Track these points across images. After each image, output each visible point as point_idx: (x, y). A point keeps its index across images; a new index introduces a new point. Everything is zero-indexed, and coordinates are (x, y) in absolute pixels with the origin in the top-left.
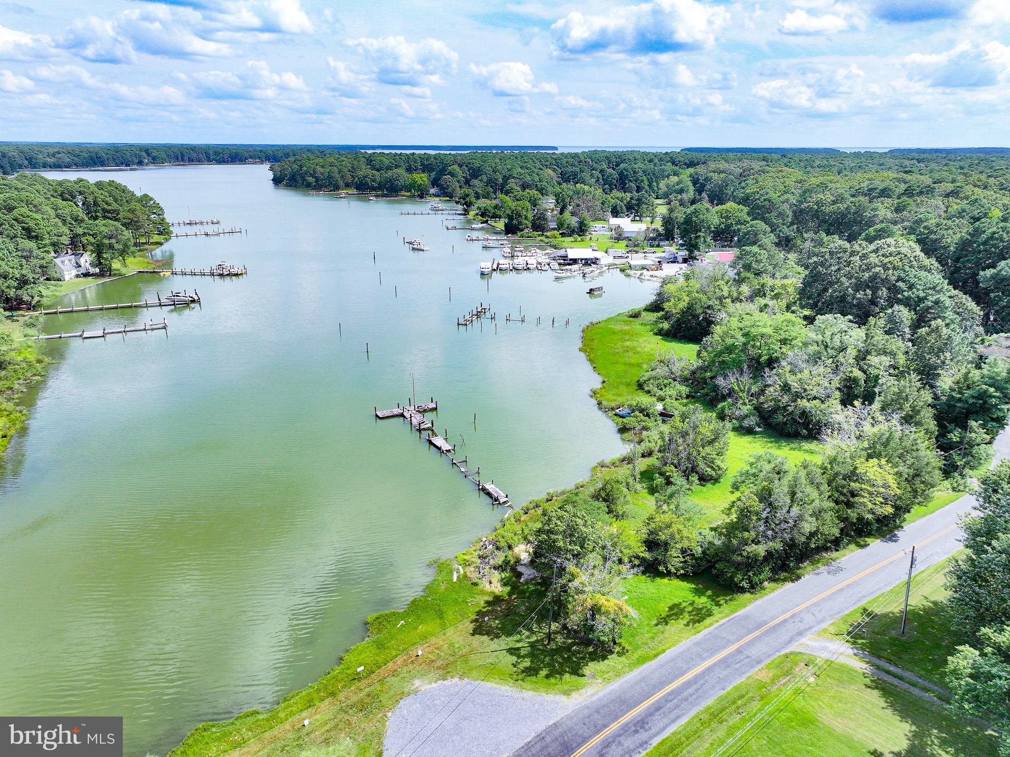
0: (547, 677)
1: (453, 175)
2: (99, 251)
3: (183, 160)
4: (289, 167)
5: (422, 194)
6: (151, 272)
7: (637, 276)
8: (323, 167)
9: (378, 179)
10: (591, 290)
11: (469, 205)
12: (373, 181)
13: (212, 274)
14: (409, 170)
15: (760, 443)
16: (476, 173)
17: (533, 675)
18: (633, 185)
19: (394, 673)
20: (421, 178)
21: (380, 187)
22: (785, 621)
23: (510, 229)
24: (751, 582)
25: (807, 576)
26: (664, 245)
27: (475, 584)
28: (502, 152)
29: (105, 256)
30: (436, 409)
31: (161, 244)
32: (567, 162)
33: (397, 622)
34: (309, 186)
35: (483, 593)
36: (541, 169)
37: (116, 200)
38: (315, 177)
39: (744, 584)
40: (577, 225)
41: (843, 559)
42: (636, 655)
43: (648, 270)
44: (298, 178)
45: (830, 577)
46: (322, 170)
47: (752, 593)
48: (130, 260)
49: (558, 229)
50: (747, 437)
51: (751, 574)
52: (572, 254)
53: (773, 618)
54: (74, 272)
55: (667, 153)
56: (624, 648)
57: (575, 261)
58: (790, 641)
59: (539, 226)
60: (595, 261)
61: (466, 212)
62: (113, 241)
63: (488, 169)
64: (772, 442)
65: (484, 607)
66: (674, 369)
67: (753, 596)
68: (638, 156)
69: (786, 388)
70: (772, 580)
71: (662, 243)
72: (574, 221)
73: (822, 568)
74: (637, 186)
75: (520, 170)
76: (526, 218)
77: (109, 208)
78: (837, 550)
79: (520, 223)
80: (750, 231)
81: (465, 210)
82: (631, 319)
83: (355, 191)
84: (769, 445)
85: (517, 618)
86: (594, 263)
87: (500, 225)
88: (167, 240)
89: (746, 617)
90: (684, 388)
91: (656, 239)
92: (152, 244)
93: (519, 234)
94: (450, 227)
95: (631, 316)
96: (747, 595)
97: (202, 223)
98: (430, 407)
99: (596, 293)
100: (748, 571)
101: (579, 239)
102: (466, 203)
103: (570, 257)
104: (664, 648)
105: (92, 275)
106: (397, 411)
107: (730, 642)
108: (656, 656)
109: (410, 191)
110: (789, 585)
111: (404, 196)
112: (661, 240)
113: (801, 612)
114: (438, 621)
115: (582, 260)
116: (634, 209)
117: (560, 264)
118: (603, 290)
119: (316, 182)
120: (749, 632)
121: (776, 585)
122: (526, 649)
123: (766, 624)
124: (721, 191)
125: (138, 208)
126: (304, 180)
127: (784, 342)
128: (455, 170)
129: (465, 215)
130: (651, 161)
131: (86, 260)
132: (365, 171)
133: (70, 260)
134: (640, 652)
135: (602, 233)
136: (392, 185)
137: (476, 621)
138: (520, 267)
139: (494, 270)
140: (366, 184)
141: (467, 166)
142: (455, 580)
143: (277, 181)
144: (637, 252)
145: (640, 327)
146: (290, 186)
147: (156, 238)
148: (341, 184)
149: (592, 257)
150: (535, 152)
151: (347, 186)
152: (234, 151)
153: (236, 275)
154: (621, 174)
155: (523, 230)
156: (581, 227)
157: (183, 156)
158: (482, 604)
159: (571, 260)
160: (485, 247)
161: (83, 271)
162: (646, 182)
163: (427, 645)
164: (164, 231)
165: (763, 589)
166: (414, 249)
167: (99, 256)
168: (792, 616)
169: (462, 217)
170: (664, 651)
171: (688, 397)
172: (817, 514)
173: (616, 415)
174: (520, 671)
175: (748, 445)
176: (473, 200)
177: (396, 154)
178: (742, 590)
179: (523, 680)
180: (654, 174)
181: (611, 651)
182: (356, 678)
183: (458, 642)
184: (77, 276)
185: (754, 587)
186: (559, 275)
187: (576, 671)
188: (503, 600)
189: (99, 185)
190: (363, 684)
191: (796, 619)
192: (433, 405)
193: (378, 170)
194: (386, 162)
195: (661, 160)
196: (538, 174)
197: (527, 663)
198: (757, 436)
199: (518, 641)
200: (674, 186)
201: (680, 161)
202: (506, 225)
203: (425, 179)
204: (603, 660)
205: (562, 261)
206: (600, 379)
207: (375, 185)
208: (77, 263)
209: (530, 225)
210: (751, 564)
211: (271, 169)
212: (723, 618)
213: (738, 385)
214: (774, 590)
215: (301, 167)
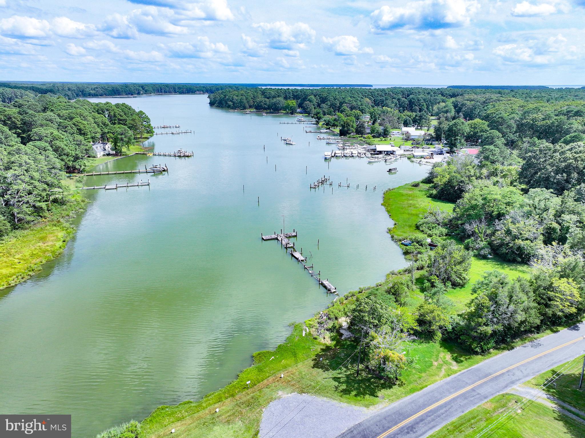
0: (356, 396)
1: (311, 101)
2: (115, 142)
3: (161, 92)
4: (218, 96)
5: (292, 112)
6: (142, 154)
7: (418, 162)
8: (237, 96)
9: (268, 103)
10: (390, 170)
11: (319, 118)
12: (265, 104)
13: (175, 156)
14: (286, 98)
15: (491, 265)
16: (324, 100)
17: (347, 394)
18: (417, 108)
19: (267, 386)
20: (292, 103)
21: (269, 108)
22: (503, 374)
23: (343, 133)
24: (482, 348)
25: (518, 348)
26: (435, 144)
27: (315, 339)
28: (340, 88)
29: (118, 144)
30: (296, 236)
31: (148, 138)
32: (378, 94)
33: (270, 357)
34: (229, 107)
35: (319, 344)
36: (362, 98)
37: (125, 114)
38: (233, 102)
39: (478, 350)
40: (382, 131)
41: (542, 339)
42: (409, 387)
43: (424, 158)
44: (224, 102)
45: (532, 349)
46: (237, 98)
47: (482, 355)
48: (131, 147)
49: (371, 133)
50: (482, 261)
51: (482, 344)
52: (379, 148)
53: (495, 372)
54: (102, 153)
55: (438, 89)
56: (402, 382)
57: (380, 152)
58: (506, 387)
59: (360, 131)
60: (392, 153)
61: (317, 123)
62: (123, 136)
63: (331, 98)
64: (498, 265)
65: (320, 352)
66: (439, 218)
67: (483, 357)
68: (421, 91)
69: (508, 232)
70: (495, 348)
71: (433, 143)
72: (381, 129)
73: (528, 343)
74: (419, 109)
75: (350, 98)
76: (352, 127)
77: (122, 118)
78: (538, 333)
79: (349, 130)
80: (489, 136)
81: (317, 122)
82: (413, 187)
83: (255, 110)
84: (497, 266)
85: (339, 360)
86: (392, 154)
87: (337, 130)
88: (151, 136)
89: (478, 370)
90: (444, 229)
91: (430, 140)
92: (144, 138)
93: (348, 136)
94: (308, 131)
95: (413, 186)
96: (479, 357)
97: (170, 127)
98: (293, 235)
99: (393, 172)
100: (481, 342)
101: (384, 139)
102: (317, 118)
103: (378, 150)
104: (427, 384)
105: (111, 155)
106: (274, 236)
107: (467, 384)
108: (421, 389)
109: (286, 110)
110: (506, 352)
111: (282, 113)
112: (433, 141)
113: (513, 369)
114: (293, 358)
115: (385, 151)
116: (417, 122)
117: (371, 154)
118: (397, 170)
119: (233, 105)
120: (480, 379)
121: (498, 352)
122: (344, 378)
123: (491, 375)
124: (471, 111)
125: (136, 118)
126: (227, 103)
127: (508, 204)
128: (312, 98)
129: (317, 124)
130: (428, 93)
131: (109, 146)
132: (260, 98)
133: (100, 147)
134: (411, 386)
135: (397, 136)
136: (275, 107)
137: (315, 360)
138: (348, 155)
139: (333, 157)
140: (261, 106)
141: (319, 96)
142: (304, 335)
143: (212, 104)
144: (418, 148)
145: (419, 192)
146: (219, 107)
147: (146, 135)
148: (247, 106)
149: (391, 150)
150: (359, 88)
151: (250, 107)
152: (189, 87)
153: (188, 156)
154: (410, 101)
155: (350, 134)
156: (385, 132)
157: (161, 89)
158: (319, 350)
159: (378, 151)
160: (328, 143)
161: (107, 152)
162: (425, 106)
163: (286, 371)
164: (150, 131)
165: (490, 353)
166: (287, 143)
167: (115, 144)
168: (508, 372)
169: (315, 126)
170: (426, 386)
171: (446, 235)
172: (526, 310)
173: (402, 244)
174: (340, 391)
175: (483, 266)
176: (322, 116)
177: (279, 89)
178: (476, 353)
179: (341, 396)
180: (430, 101)
181: (394, 383)
182: (246, 387)
183: (304, 371)
184: (104, 155)
185: (484, 352)
186: (371, 160)
187: (373, 394)
188: (331, 349)
189: (117, 105)
190: (249, 391)
191: (510, 373)
192: (294, 234)
193: (268, 98)
194: (273, 93)
195: (435, 93)
196: (360, 101)
197: (344, 387)
198: (489, 261)
199: (339, 374)
200: (442, 109)
201: (446, 94)
202: (340, 131)
203: (295, 103)
204: (390, 389)
205: (373, 152)
206: (393, 222)
207: (266, 107)
208: (104, 148)
209: (354, 131)
210: (483, 338)
211: (209, 97)
212: (464, 369)
213: (478, 230)
214: (496, 354)
215: (225, 96)
